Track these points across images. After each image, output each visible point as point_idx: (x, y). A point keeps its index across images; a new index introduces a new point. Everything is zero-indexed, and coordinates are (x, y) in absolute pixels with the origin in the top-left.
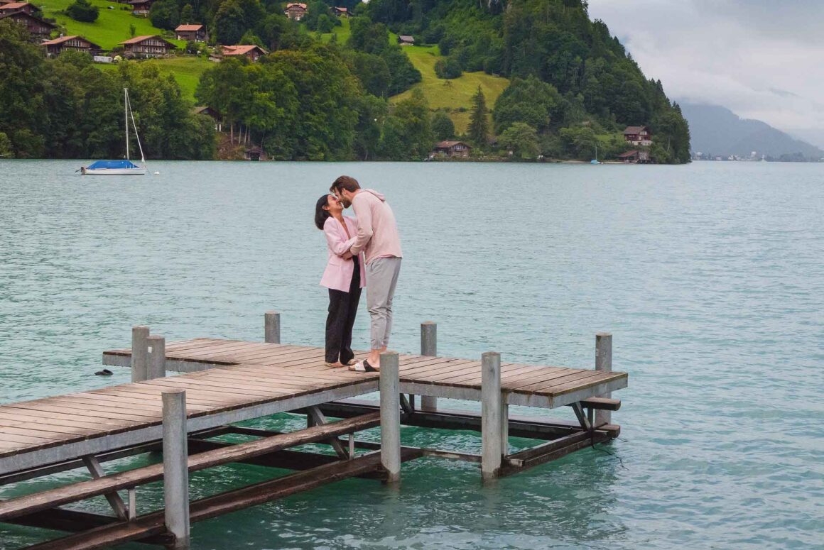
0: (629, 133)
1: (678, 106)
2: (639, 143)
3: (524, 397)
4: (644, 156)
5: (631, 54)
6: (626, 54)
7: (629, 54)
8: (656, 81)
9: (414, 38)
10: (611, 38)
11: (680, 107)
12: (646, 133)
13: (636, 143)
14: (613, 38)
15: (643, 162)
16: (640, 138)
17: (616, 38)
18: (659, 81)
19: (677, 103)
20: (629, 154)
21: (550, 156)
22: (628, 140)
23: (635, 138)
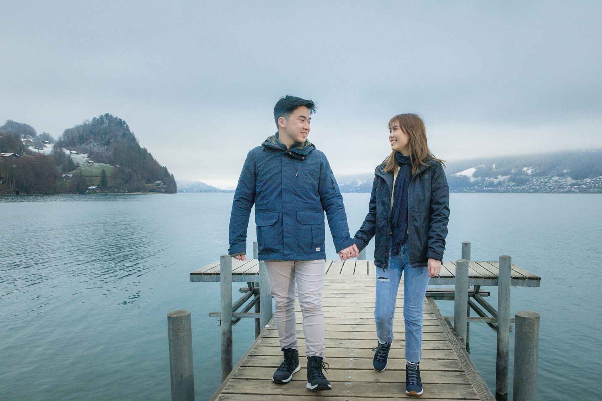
2: (161, 187)
4: (163, 190)
5: (155, 159)
8: (165, 167)
9: (76, 152)
11: (173, 175)
12: (163, 183)
13: (160, 186)
15: (163, 192)
16: (161, 185)
17: (150, 153)
20: (158, 190)
21: (130, 191)
22: (157, 185)
23: (159, 185)
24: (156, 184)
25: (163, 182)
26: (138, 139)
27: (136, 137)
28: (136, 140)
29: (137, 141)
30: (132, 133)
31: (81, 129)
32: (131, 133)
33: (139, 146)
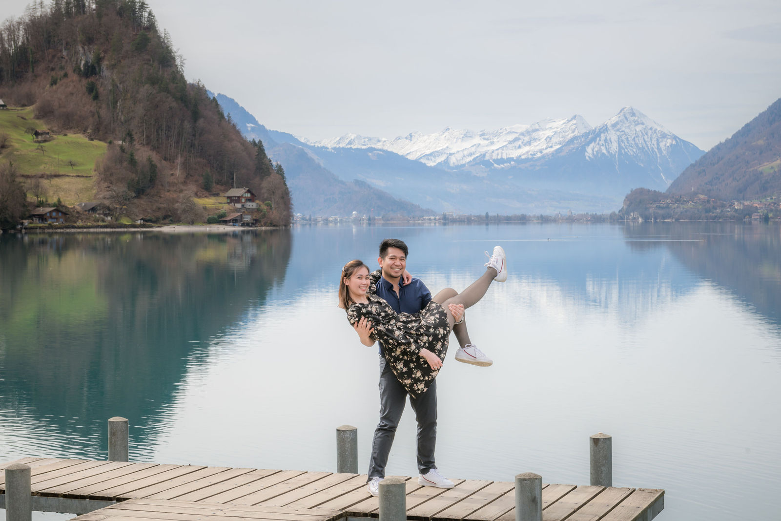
0: (231, 195)
2: (243, 205)
4: (248, 219)
5: (230, 115)
6: (226, 115)
8: (257, 141)
10: (210, 99)
11: (283, 168)
12: (249, 195)
13: (239, 206)
15: (248, 225)
16: (243, 200)
17: (214, 98)
18: (260, 142)
19: (279, 164)
20: (232, 217)
21: (150, 221)
22: (231, 203)
23: (238, 200)
24: (228, 197)
25: (249, 191)
26: (181, 56)
27: (174, 49)
28: (174, 59)
29: (178, 62)
30: (163, 35)
31: (21, 33)
32: (159, 37)
33: (182, 76)
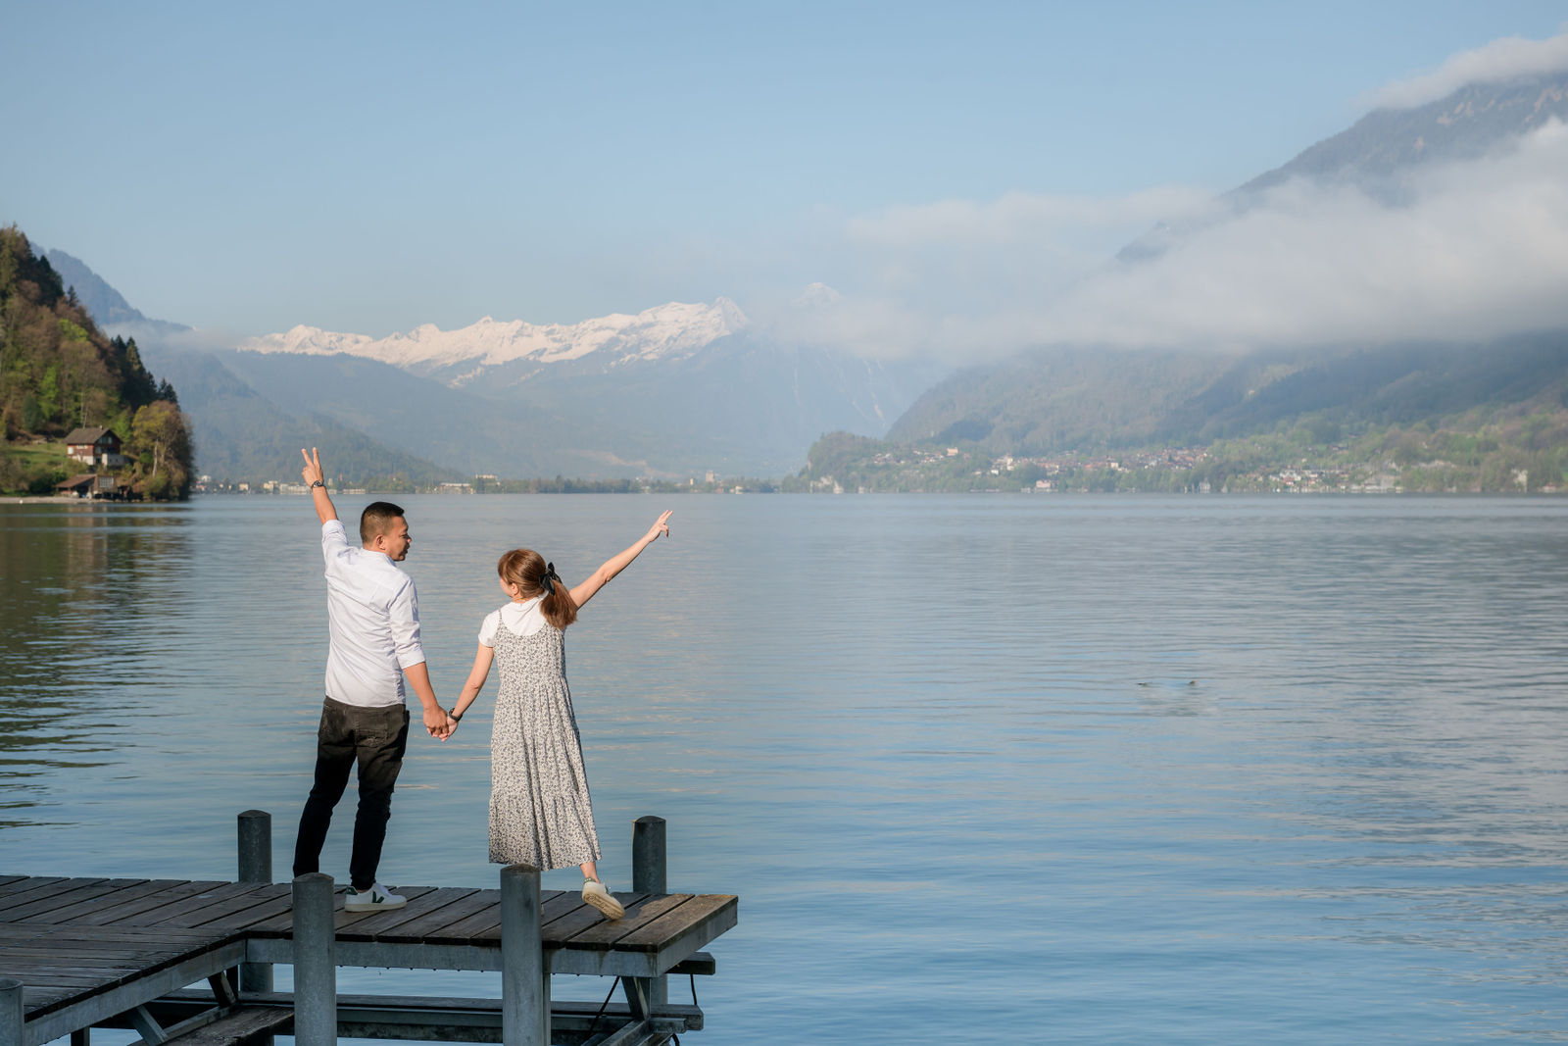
0: (76, 441)
1: (170, 387)
2: (98, 461)
3: (591, 957)
4: (107, 485)
5: (76, 290)
6: (65, 289)
7: (72, 289)
8: (125, 340)
10: (35, 259)
11: (174, 389)
13: (91, 461)
14: (39, 258)
15: (107, 496)
16: (99, 451)
17: (44, 259)
18: (131, 341)
19: (168, 382)
20: (77, 481)
22: (74, 455)
23: (88, 449)
24: (69, 445)
25: (109, 434)
